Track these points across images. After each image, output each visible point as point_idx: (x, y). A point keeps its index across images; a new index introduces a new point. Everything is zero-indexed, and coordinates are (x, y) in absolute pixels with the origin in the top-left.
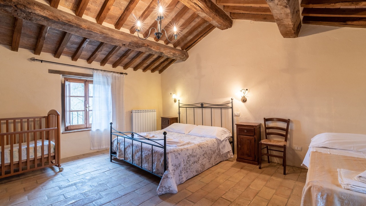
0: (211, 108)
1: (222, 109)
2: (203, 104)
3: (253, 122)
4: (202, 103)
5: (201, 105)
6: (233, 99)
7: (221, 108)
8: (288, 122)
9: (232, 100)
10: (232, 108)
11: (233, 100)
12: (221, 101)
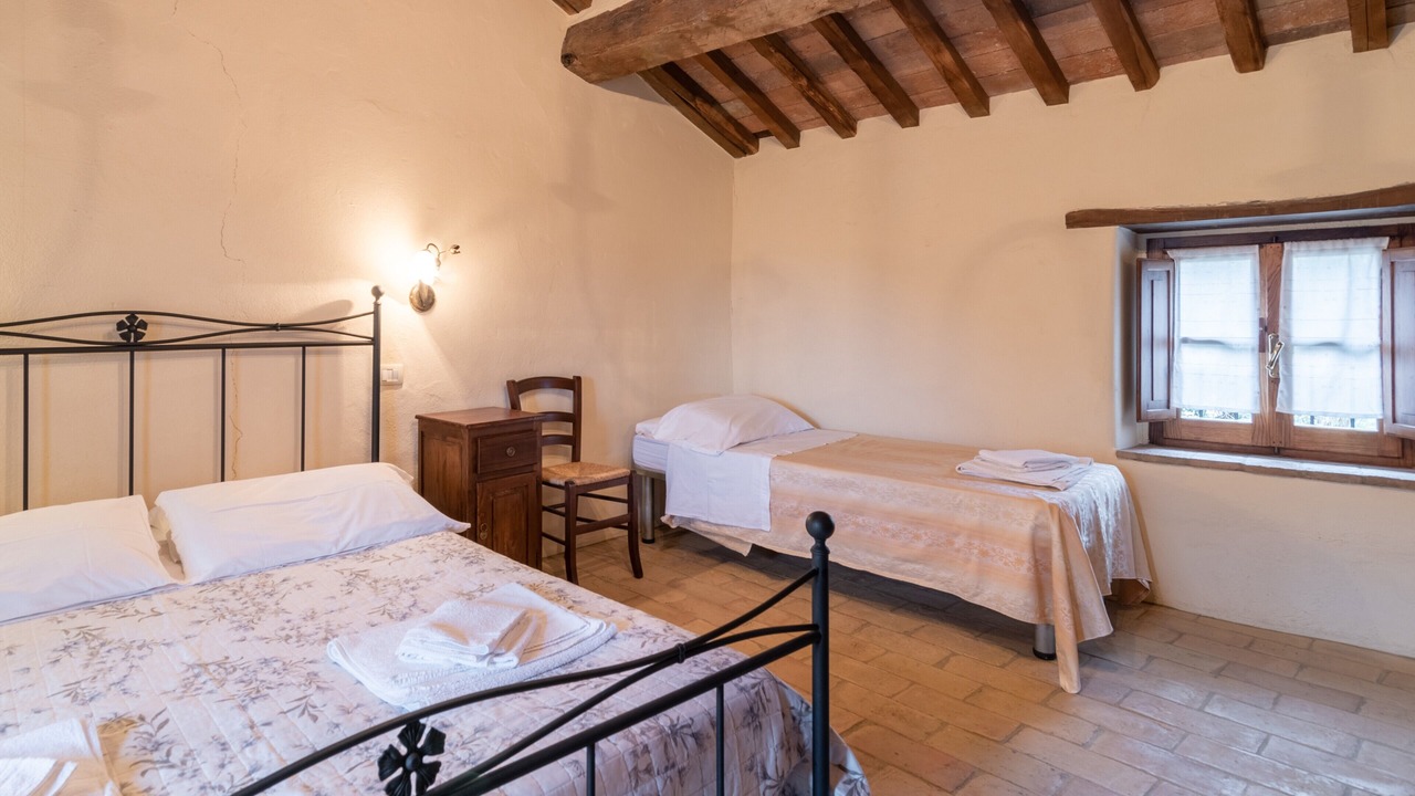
0: (224, 347)
1: (311, 353)
2: (144, 325)
3: (460, 405)
4: (132, 315)
5: (120, 325)
6: (382, 289)
7: (304, 346)
8: (573, 385)
9: (377, 292)
10: (375, 341)
11: (381, 300)
12: (294, 302)
